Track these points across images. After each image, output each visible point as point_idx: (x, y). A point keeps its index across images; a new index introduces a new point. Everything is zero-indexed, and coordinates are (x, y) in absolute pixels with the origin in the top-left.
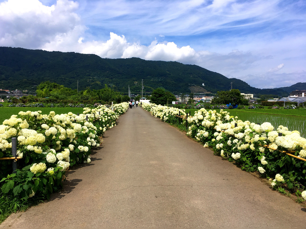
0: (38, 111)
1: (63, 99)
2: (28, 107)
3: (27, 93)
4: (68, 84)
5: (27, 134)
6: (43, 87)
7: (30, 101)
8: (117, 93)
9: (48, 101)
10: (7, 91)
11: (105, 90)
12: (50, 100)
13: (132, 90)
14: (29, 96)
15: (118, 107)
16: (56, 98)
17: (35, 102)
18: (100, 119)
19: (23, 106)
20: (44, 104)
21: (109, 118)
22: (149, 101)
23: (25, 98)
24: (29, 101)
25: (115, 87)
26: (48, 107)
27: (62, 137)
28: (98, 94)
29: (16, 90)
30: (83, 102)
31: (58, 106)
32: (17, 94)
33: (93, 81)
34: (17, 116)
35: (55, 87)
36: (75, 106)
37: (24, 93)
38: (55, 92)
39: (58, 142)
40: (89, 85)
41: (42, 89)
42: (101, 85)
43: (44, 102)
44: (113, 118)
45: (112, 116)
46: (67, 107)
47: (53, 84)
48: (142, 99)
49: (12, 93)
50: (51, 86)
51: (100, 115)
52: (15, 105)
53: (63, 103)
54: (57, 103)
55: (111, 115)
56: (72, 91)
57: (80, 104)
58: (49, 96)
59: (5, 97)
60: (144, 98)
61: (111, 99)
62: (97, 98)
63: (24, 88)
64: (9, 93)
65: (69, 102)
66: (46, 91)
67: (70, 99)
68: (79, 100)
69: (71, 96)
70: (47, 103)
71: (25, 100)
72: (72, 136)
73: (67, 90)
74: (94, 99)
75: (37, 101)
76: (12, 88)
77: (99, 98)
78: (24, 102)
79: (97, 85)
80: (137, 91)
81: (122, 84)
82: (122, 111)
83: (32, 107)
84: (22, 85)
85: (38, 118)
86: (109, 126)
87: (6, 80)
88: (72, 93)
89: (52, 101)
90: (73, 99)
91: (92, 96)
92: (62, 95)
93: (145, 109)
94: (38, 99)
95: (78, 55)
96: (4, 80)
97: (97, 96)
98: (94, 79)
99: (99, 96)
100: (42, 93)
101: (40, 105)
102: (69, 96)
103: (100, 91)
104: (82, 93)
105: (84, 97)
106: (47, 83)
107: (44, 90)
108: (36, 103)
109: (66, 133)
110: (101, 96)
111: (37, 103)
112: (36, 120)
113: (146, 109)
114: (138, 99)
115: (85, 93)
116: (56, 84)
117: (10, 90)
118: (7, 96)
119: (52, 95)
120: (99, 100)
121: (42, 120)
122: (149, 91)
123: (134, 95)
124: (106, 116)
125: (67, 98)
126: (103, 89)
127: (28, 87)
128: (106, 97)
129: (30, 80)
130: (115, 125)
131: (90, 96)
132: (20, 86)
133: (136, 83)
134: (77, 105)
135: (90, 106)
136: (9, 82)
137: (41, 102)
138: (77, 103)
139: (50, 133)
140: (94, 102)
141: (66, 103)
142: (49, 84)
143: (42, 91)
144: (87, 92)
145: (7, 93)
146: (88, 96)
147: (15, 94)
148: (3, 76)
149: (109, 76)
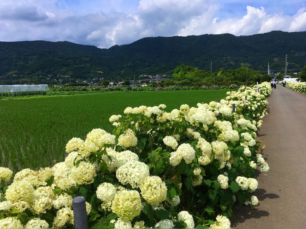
0: (161, 105)
1: (197, 81)
2: (166, 90)
3: (166, 77)
4: (202, 67)
5: (125, 176)
6: (179, 71)
7: (168, 85)
8: (256, 72)
9: (183, 84)
10: (150, 76)
11: (241, 70)
12: (185, 83)
13: (271, 68)
14: (166, 81)
15: (261, 88)
16: (191, 80)
17: (171, 85)
18: (249, 107)
19: (161, 90)
20: (179, 87)
21: (259, 104)
22: (296, 80)
23: (163, 82)
24: (166, 84)
25: (250, 66)
26: (183, 90)
27: (205, 160)
28: (234, 74)
29: (157, 75)
30: (218, 83)
31: (193, 89)
32: (157, 79)
33: (226, 62)
34: (120, 116)
35: (189, 70)
36: (209, 88)
37: (163, 77)
38: (189, 75)
39: (197, 171)
40: (223, 66)
41: (178, 72)
42: (235, 65)
43: (180, 85)
44: (263, 104)
45: (262, 101)
46: (201, 89)
47: (187, 67)
48: (285, 78)
49: (154, 78)
50: (186, 70)
51: (247, 101)
52: (155, 89)
53: (197, 85)
54: (191, 86)
55: (260, 100)
56: (206, 73)
57: (214, 86)
58: (184, 79)
59: (149, 81)
60: (288, 76)
61: (248, 79)
62: (232, 78)
63: (163, 73)
64: (152, 78)
65: (203, 84)
66: (181, 74)
67: (204, 81)
68: (213, 81)
69: (205, 78)
70: (182, 86)
71: (163, 83)
72: (223, 156)
73: (201, 72)
74: (229, 80)
75: (173, 84)
76: (153, 74)
77: (235, 78)
78: (162, 86)
79: (231, 65)
80: (277, 69)
81: (259, 62)
82: (267, 93)
83: (169, 90)
84: (161, 71)
85: (159, 119)
86: (261, 116)
87: (149, 67)
88: (206, 74)
89: (187, 84)
90: (207, 81)
91: (227, 76)
92: (197, 78)
93: (295, 89)
94: (174, 82)
95: (212, 36)
96: (148, 67)
97: (233, 77)
98: (228, 59)
99: (235, 76)
100: (177, 77)
101: (176, 88)
102: (203, 78)
103: (235, 71)
104: (216, 75)
105: (218, 79)
106: (182, 67)
107: (180, 73)
108: (172, 87)
109: (212, 150)
110: (237, 76)
111: (174, 87)
112: (156, 124)
113: (297, 90)
114: (280, 78)
115: (219, 74)
116: (190, 67)
117: (153, 76)
118: (150, 81)
119: (187, 78)
120: (235, 81)
121: (165, 123)
122: (293, 68)
123: (273, 74)
124: (255, 102)
125: (201, 81)
126: (238, 69)
127: (166, 72)
128: (243, 77)
129: (168, 66)
130: (267, 113)
131: (225, 77)
132: (160, 71)
133: (276, 59)
134: (211, 87)
135: (225, 88)
136: (151, 69)
137: (177, 85)
138: (211, 85)
139: (180, 158)
140: (229, 84)
141: (200, 85)
142: (183, 68)
143: (178, 74)
144: (221, 73)
145: (150, 78)
146: (223, 77)
147: (156, 79)
148: (147, 63)
149: (244, 55)
